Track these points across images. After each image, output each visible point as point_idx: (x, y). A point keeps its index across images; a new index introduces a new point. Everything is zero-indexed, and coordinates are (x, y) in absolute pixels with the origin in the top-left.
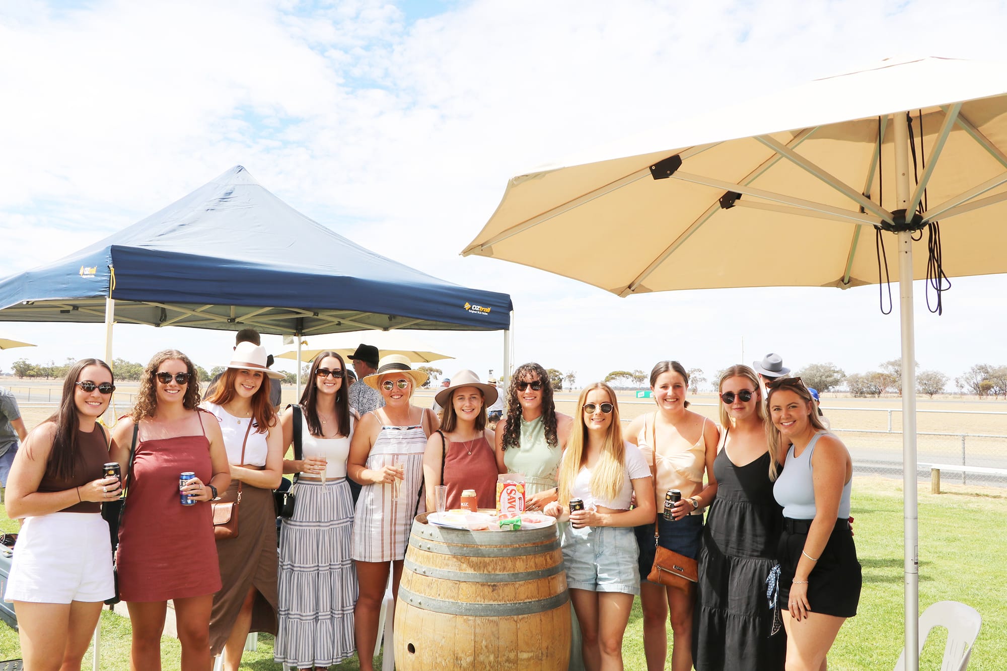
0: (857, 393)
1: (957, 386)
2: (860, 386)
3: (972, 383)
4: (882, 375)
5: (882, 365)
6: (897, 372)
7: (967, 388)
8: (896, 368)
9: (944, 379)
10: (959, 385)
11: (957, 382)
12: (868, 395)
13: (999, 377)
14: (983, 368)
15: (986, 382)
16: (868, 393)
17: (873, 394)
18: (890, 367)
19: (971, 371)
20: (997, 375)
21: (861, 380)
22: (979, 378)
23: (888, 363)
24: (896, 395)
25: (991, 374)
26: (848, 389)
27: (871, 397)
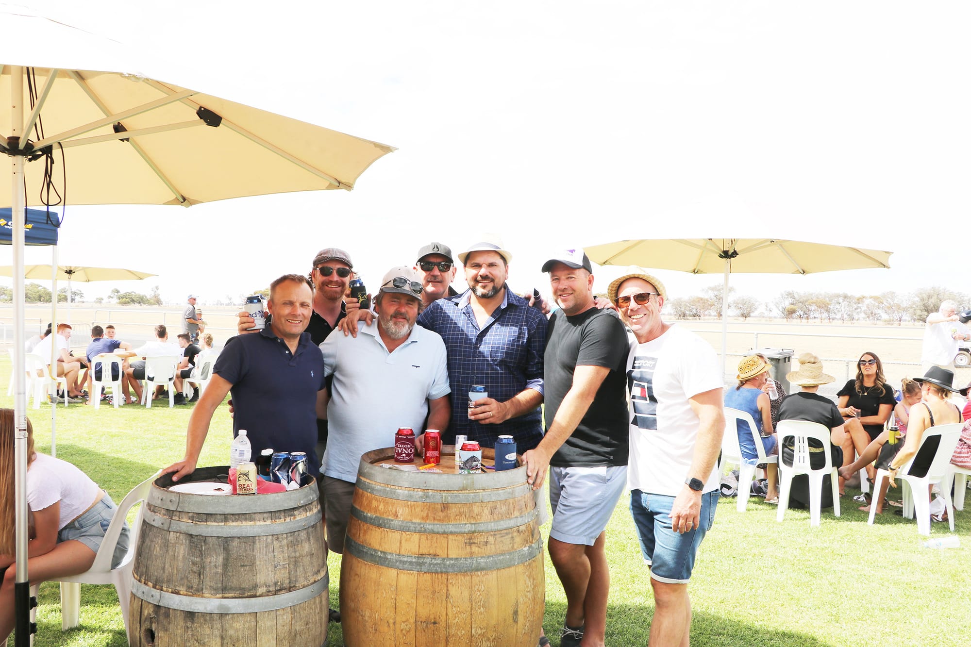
0: (680, 316)
1: (767, 310)
2: (683, 309)
3: (780, 308)
4: (702, 299)
5: (703, 290)
6: (716, 296)
7: (776, 312)
8: (716, 293)
9: (757, 304)
10: (768, 309)
11: (767, 306)
12: (691, 318)
13: (803, 303)
14: (790, 294)
15: (793, 307)
16: (690, 316)
17: (694, 316)
18: (710, 292)
19: (781, 297)
20: (801, 300)
21: (684, 303)
22: (787, 304)
23: (709, 288)
24: (715, 317)
25: (797, 299)
26: (672, 312)
27: (693, 319)
